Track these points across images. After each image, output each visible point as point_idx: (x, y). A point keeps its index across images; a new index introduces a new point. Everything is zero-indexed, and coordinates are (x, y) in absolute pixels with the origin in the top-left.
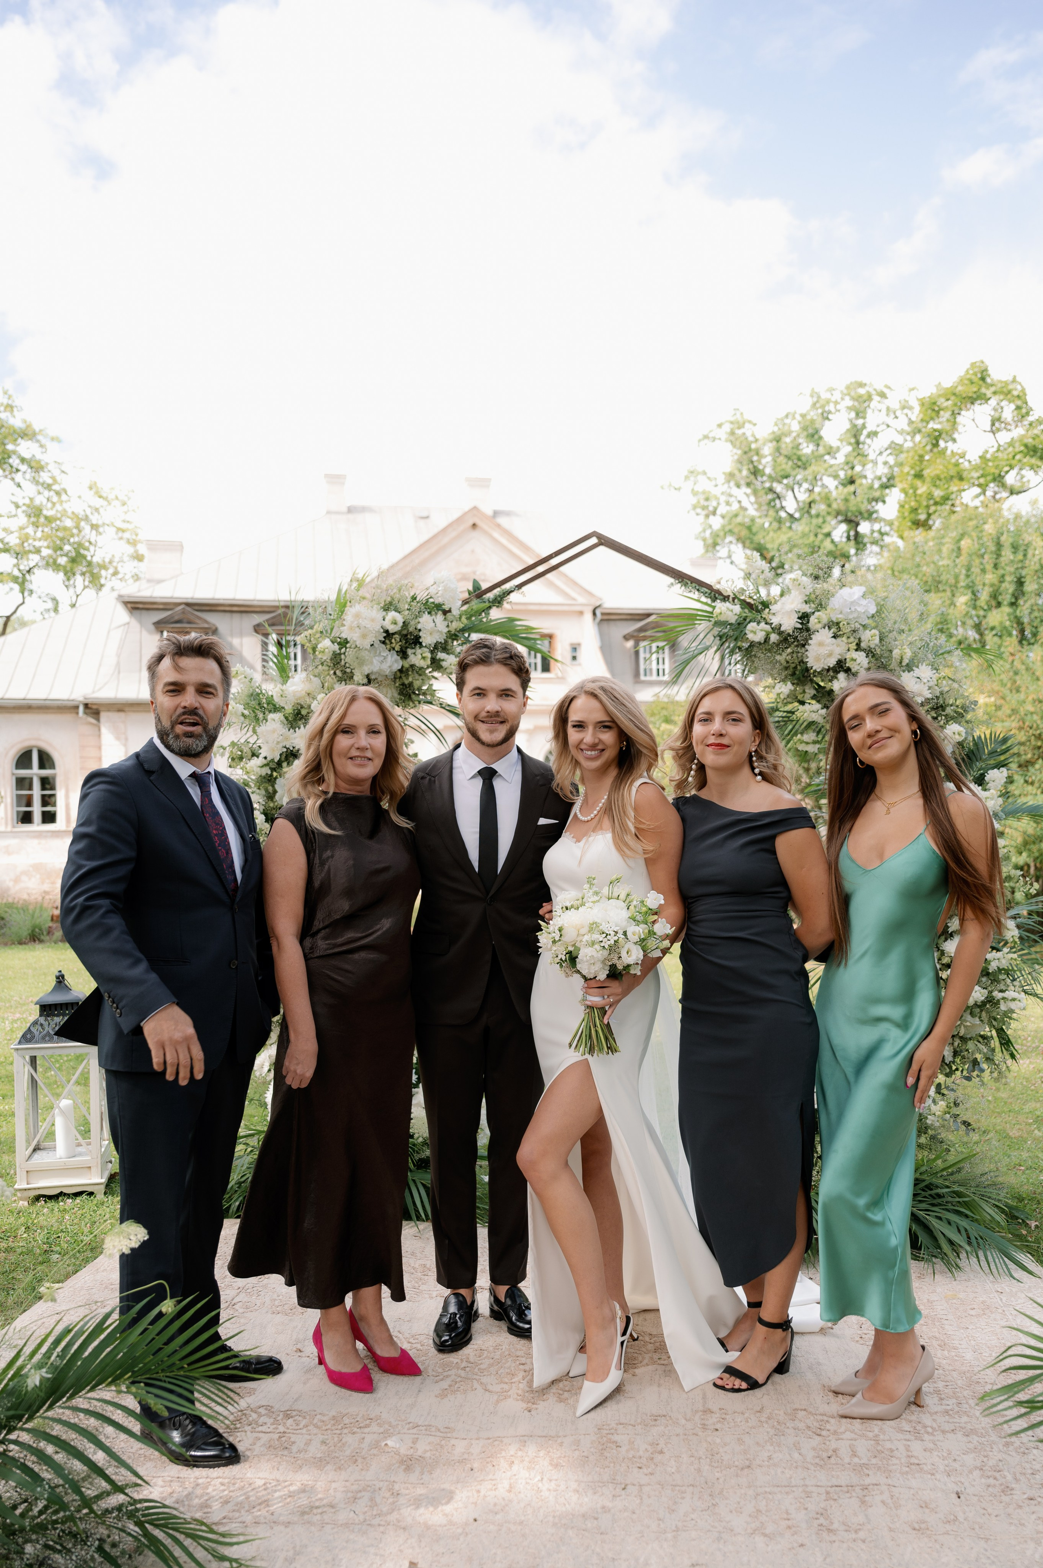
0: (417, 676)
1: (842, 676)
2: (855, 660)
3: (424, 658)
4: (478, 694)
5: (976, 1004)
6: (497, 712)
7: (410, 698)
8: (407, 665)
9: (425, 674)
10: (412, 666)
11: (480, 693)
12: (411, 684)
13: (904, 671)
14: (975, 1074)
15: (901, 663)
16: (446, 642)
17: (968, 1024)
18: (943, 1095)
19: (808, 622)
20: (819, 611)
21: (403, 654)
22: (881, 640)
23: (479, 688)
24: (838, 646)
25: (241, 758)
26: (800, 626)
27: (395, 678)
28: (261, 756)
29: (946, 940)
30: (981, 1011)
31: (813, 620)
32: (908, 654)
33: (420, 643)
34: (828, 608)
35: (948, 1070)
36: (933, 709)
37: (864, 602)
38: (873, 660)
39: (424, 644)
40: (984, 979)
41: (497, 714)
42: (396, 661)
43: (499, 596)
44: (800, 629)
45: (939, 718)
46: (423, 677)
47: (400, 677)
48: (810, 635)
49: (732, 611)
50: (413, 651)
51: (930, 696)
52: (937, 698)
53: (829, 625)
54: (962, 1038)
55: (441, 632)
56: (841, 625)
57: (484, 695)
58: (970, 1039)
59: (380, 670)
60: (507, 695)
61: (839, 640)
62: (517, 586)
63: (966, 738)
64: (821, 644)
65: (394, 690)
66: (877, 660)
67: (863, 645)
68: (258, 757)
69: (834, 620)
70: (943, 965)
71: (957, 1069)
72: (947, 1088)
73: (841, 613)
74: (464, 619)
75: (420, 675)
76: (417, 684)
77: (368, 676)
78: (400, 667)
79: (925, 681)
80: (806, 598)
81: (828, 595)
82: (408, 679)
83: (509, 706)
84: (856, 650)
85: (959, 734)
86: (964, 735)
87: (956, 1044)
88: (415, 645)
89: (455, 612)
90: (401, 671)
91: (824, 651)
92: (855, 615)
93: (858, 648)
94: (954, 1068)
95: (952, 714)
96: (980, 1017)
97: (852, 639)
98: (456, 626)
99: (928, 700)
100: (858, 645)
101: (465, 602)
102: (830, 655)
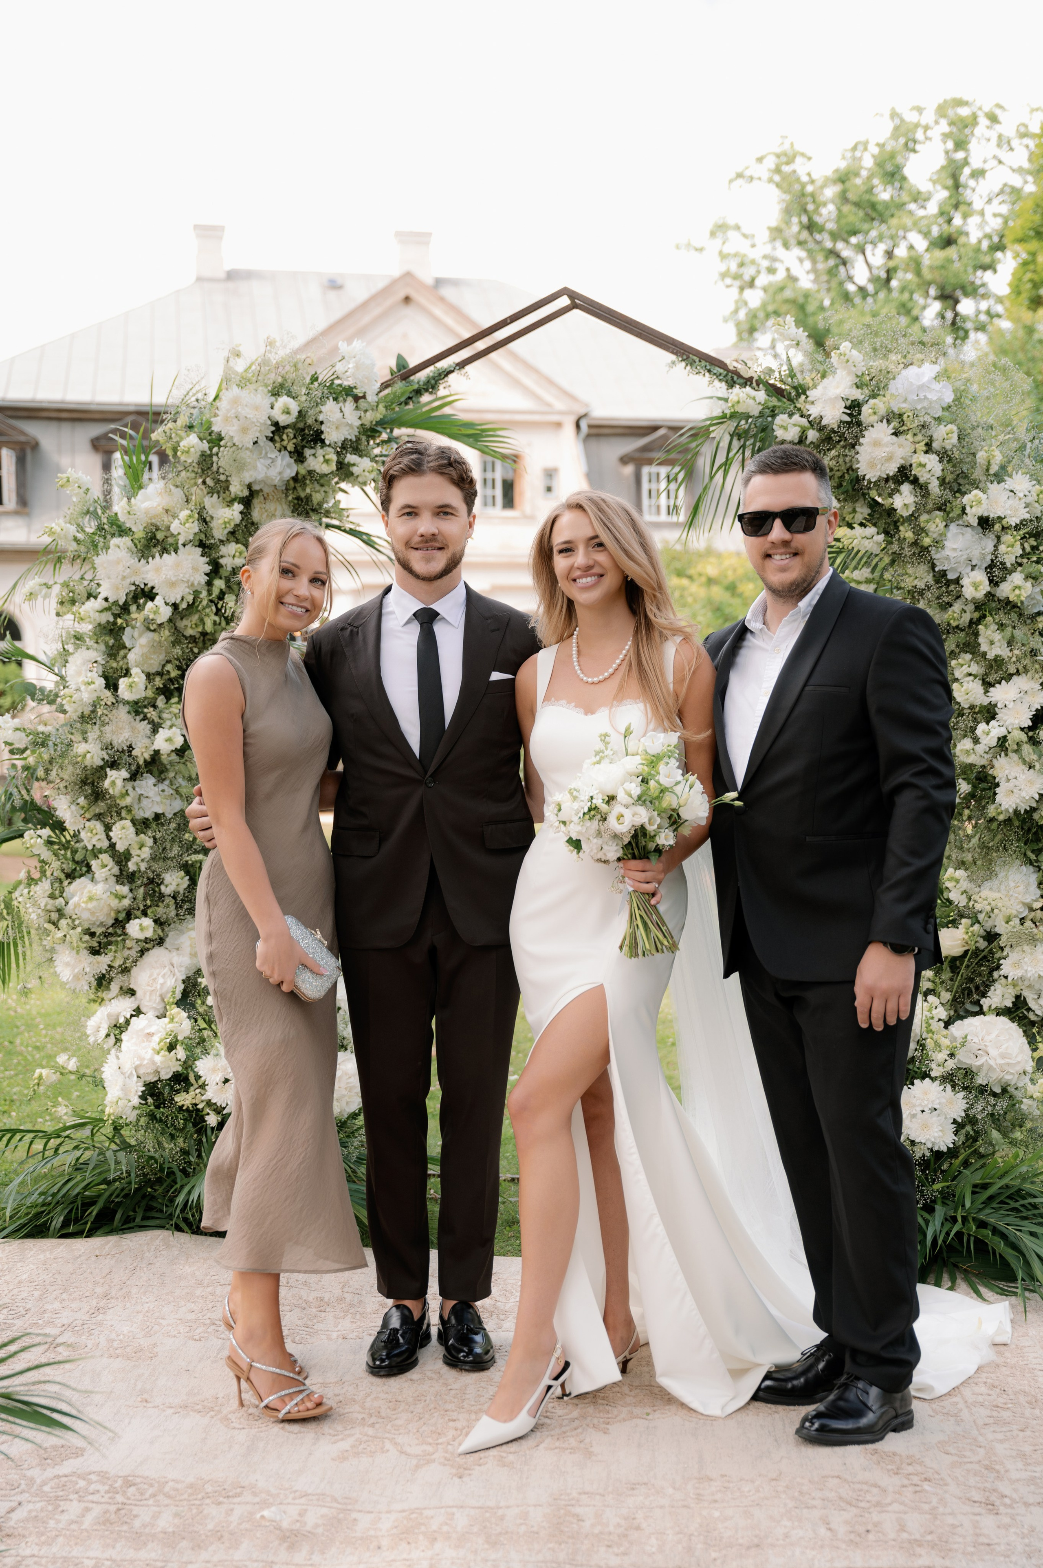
0: (317, 487)
1: (906, 488)
2: (924, 466)
3: (327, 461)
8: (303, 472)
9: (329, 485)
10: (311, 472)
12: (308, 498)
13: (991, 482)
15: (988, 470)
16: (358, 439)
19: (859, 414)
20: (874, 398)
21: (298, 456)
22: (960, 437)
24: (900, 446)
26: (848, 419)
27: (287, 489)
31: (866, 409)
32: (998, 458)
33: (323, 441)
34: (888, 394)
36: (1030, 535)
37: (937, 386)
38: (949, 467)
39: (327, 442)
42: (288, 466)
43: (434, 378)
44: (847, 422)
46: (326, 488)
47: (295, 488)
48: (861, 431)
49: (755, 399)
50: (313, 451)
51: (1027, 516)
53: (888, 417)
55: (351, 426)
56: (905, 417)
59: (267, 477)
61: (902, 438)
62: (457, 365)
64: (876, 444)
65: (285, 507)
66: (953, 466)
67: (935, 445)
69: (896, 410)
73: (905, 401)
74: (381, 407)
75: (322, 485)
76: (317, 497)
77: (249, 487)
78: (294, 474)
79: (1021, 495)
80: (857, 381)
81: (888, 375)
82: (304, 490)
84: (926, 452)
88: (315, 443)
89: (371, 398)
90: (295, 479)
91: (881, 453)
92: (925, 404)
93: (929, 449)
97: (919, 437)
98: (371, 417)
99: (1023, 523)
100: (929, 445)
101: (385, 385)
102: (889, 458)
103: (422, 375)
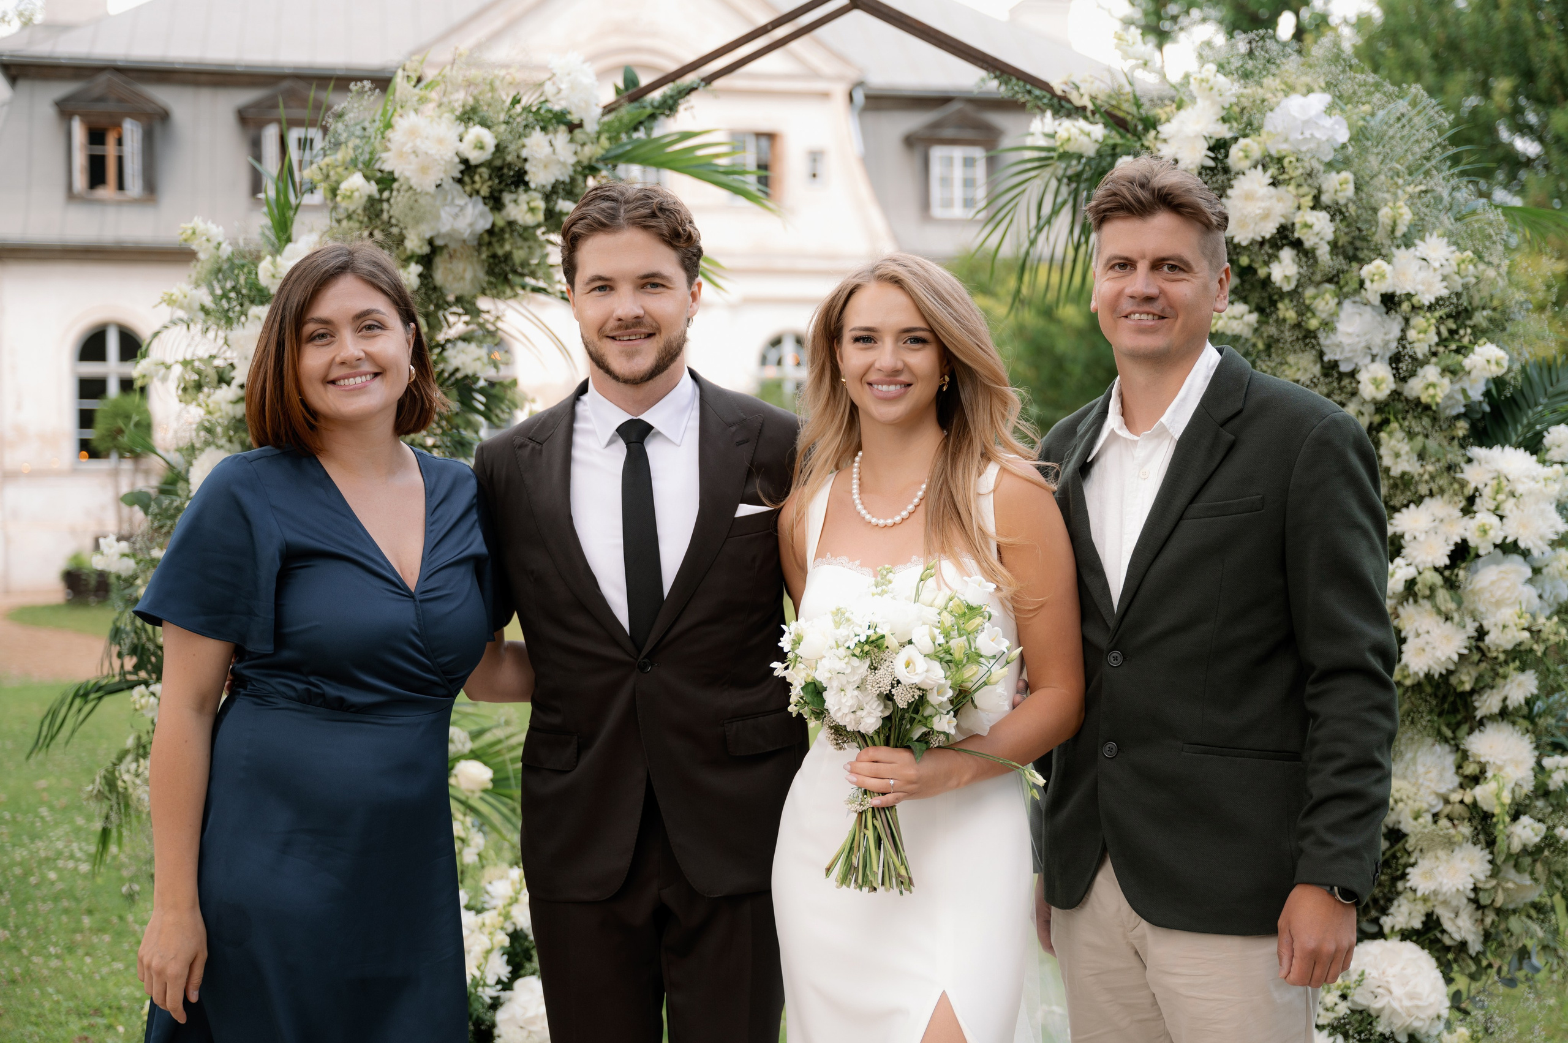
0: (520, 242)
1: (1287, 254)
2: (1310, 227)
3: (532, 210)
4: (601, 288)
5: (1525, 850)
6: (637, 317)
7: (506, 281)
8: (501, 223)
9: (535, 239)
10: (511, 224)
11: (604, 285)
12: (508, 256)
13: (1398, 247)
14: (1520, 975)
15: (1393, 231)
16: (573, 180)
17: (1510, 885)
18: (1466, 1013)
19: (1227, 156)
20: (1245, 136)
21: (495, 202)
22: (1358, 188)
23: (600, 278)
24: (1280, 199)
25: (199, 386)
26: (1211, 164)
27: (480, 245)
28: (235, 383)
29: (1471, 732)
30: (1535, 861)
31: (1235, 151)
32: (1406, 216)
33: (526, 184)
34: (1263, 132)
35: (1473, 968)
36: (1449, 316)
37: (1328, 122)
38: (1342, 226)
39: (532, 185)
40: (1540, 803)
41: (638, 321)
42: (482, 215)
43: (671, 97)
44: (1211, 169)
45: (1462, 332)
46: (531, 243)
47: (490, 244)
48: (1229, 180)
49: (1089, 135)
50: (513, 196)
51: (1445, 293)
52: (1458, 295)
53: (1265, 162)
54: (1499, 911)
55: (564, 164)
56: (1286, 162)
57: (612, 289)
58: (1514, 911)
59: (453, 230)
60: (655, 285)
61: (1282, 189)
62: (703, 80)
63: (1509, 370)
64: (1249, 197)
65: (478, 267)
66: (1348, 226)
67: (1325, 199)
68: (229, 384)
69: (1274, 153)
70: (1466, 777)
71: (1490, 966)
72: (1472, 999)
73: (1286, 140)
74: (604, 141)
75: (525, 239)
76: (519, 255)
77: (431, 242)
78: (488, 226)
79: (1437, 265)
80: (1223, 113)
81: (1263, 106)
82: (502, 246)
83: (660, 305)
84: (1313, 208)
85: (1498, 363)
86: (1506, 364)
87: (1488, 921)
88: (517, 186)
89: (591, 127)
90: (491, 232)
91: (1254, 209)
92: (1312, 145)
93: (1317, 205)
94: (1484, 963)
95: (1485, 324)
96: (1532, 873)
97: (1305, 189)
98: (590, 152)
99: (1439, 302)
100: (1317, 198)
101: (609, 109)
102: (1266, 216)
103: (656, 95)
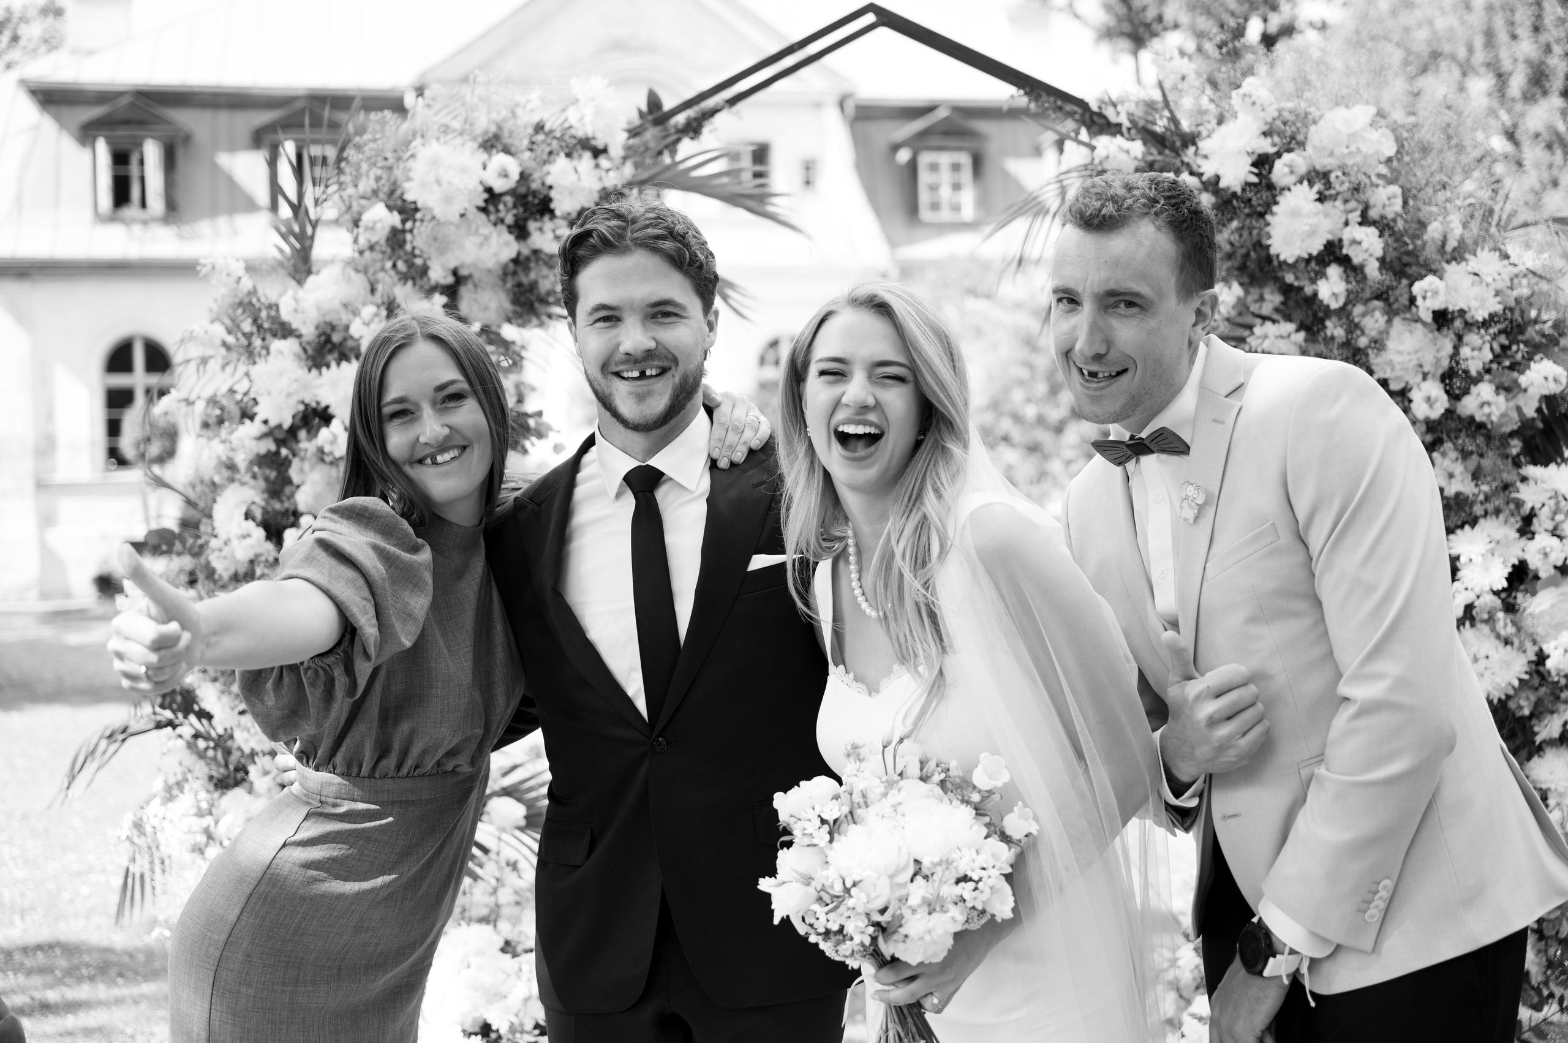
1: (1334, 271)
2: (1359, 243)
7: (533, 310)
8: (526, 252)
10: (536, 252)
13: (1448, 262)
15: (1443, 246)
19: (1270, 172)
20: (1290, 151)
21: (520, 231)
22: (1405, 203)
24: (1326, 215)
26: (1255, 179)
27: (505, 274)
31: (1279, 167)
32: (1457, 230)
33: (552, 212)
34: (1309, 147)
36: (1502, 332)
37: (1374, 135)
38: (1391, 242)
39: (558, 213)
42: (507, 244)
43: (696, 119)
44: (1255, 185)
45: (1515, 348)
47: (515, 273)
48: (1274, 196)
49: (1127, 152)
50: (538, 224)
51: (1498, 308)
52: (1512, 311)
53: (1310, 177)
55: (589, 191)
56: (1332, 177)
59: (478, 260)
61: (1328, 205)
62: (726, 102)
64: (1295, 213)
65: (503, 297)
66: (1397, 241)
67: (1373, 214)
69: (1320, 167)
73: (1332, 154)
77: (455, 272)
78: (513, 255)
79: (1489, 280)
80: (1265, 128)
81: (1307, 119)
82: (527, 275)
84: (1360, 224)
85: (1555, 380)
88: (542, 214)
89: (616, 152)
90: (516, 261)
91: (1301, 225)
92: (1358, 159)
93: (1365, 221)
97: (1352, 205)
98: (615, 178)
99: (1493, 318)
100: (1364, 214)
101: (634, 133)
102: (1312, 233)
103: (682, 118)
